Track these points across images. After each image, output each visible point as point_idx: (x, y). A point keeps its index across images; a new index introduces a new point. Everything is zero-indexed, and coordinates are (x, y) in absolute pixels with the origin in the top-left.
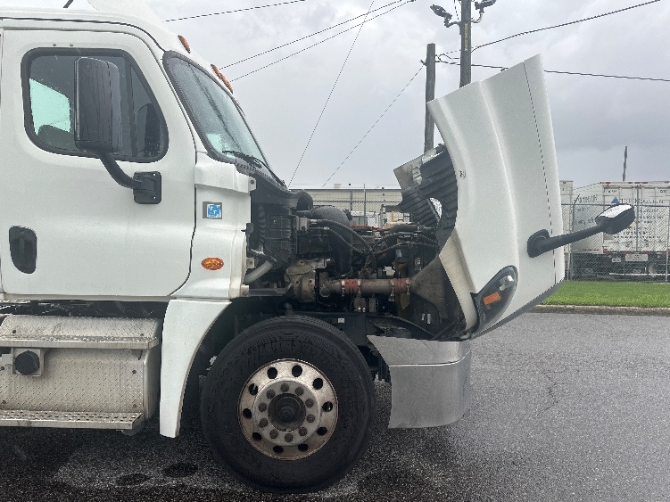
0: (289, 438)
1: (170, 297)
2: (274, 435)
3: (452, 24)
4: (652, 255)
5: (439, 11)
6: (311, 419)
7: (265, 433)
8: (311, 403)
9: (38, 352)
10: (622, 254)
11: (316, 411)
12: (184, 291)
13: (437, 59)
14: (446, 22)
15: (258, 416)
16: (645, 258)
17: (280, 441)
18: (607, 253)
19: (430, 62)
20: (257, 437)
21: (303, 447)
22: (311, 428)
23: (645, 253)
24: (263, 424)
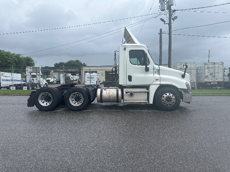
0: (169, 103)
1: (151, 85)
2: (167, 103)
3: (166, 24)
4: (218, 82)
5: (162, 20)
6: (172, 101)
7: (166, 103)
8: (172, 98)
9: (133, 93)
10: (210, 82)
11: (173, 99)
12: (153, 84)
13: (162, 33)
14: (164, 23)
15: (165, 100)
16: (216, 83)
17: (168, 104)
18: (206, 82)
19: (161, 33)
20: (164, 103)
21: (171, 105)
22: (172, 102)
23: (216, 82)
24: (165, 101)
